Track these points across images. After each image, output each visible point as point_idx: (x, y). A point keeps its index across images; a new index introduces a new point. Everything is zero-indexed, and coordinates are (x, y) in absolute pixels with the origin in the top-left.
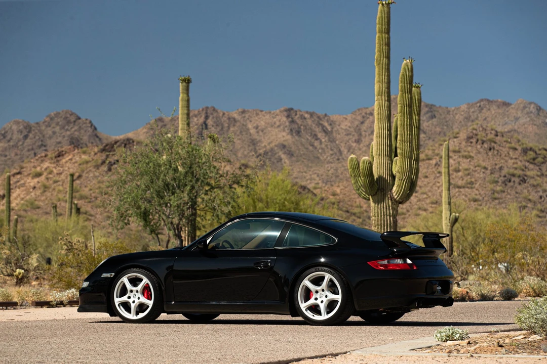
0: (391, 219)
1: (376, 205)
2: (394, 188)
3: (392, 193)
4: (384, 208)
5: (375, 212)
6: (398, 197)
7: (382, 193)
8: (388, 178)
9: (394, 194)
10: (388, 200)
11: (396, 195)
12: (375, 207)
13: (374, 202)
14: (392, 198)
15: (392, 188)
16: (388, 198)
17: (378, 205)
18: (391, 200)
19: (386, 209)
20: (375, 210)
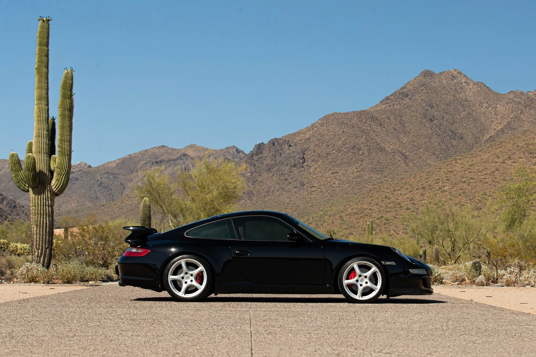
0: (50, 209)
1: (37, 197)
2: (53, 182)
3: (51, 186)
4: (43, 199)
5: (35, 203)
6: (56, 189)
7: (42, 186)
8: (47, 173)
9: (53, 187)
10: (48, 192)
11: (55, 188)
12: (35, 198)
13: (35, 193)
14: (51, 190)
15: (51, 182)
16: (48, 190)
17: (38, 196)
18: (50, 192)
19: (46, 200)
20: (35, 200)
